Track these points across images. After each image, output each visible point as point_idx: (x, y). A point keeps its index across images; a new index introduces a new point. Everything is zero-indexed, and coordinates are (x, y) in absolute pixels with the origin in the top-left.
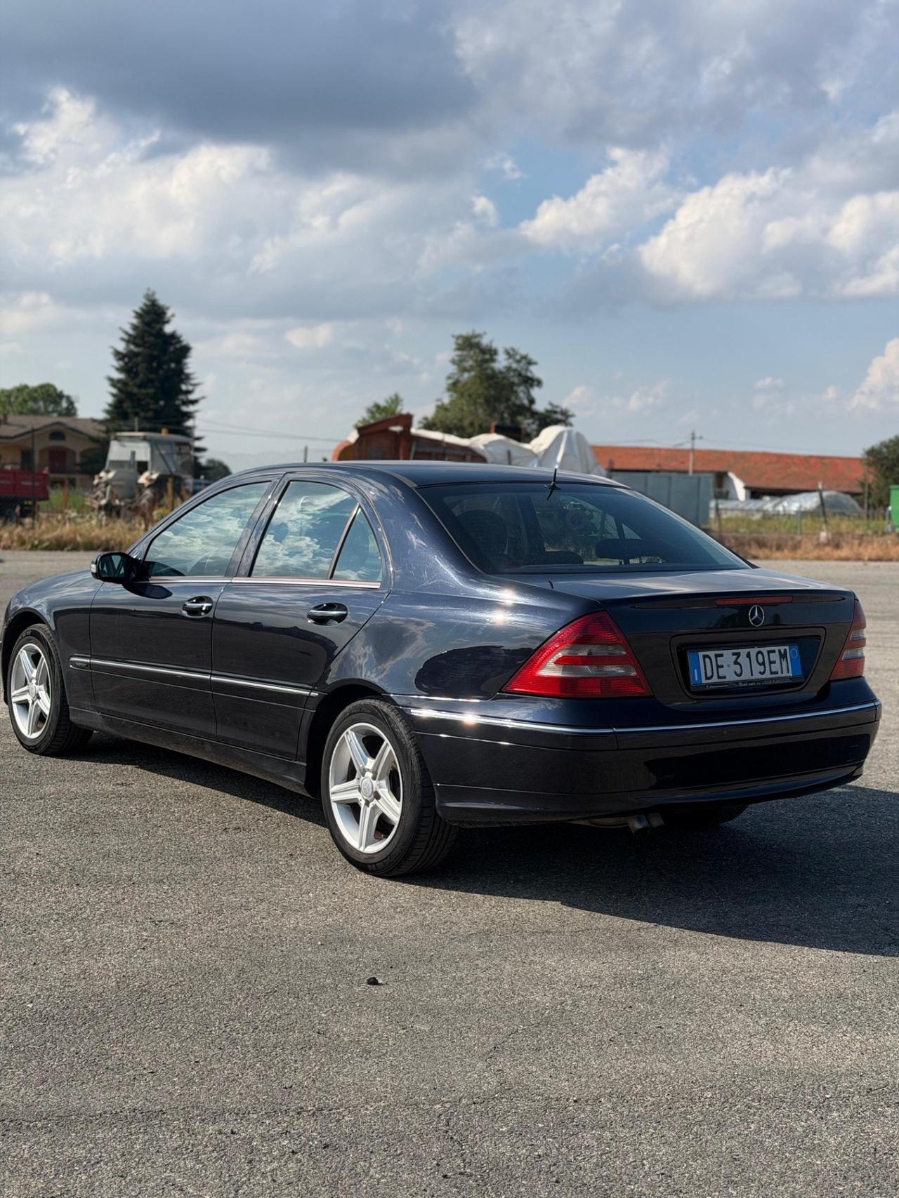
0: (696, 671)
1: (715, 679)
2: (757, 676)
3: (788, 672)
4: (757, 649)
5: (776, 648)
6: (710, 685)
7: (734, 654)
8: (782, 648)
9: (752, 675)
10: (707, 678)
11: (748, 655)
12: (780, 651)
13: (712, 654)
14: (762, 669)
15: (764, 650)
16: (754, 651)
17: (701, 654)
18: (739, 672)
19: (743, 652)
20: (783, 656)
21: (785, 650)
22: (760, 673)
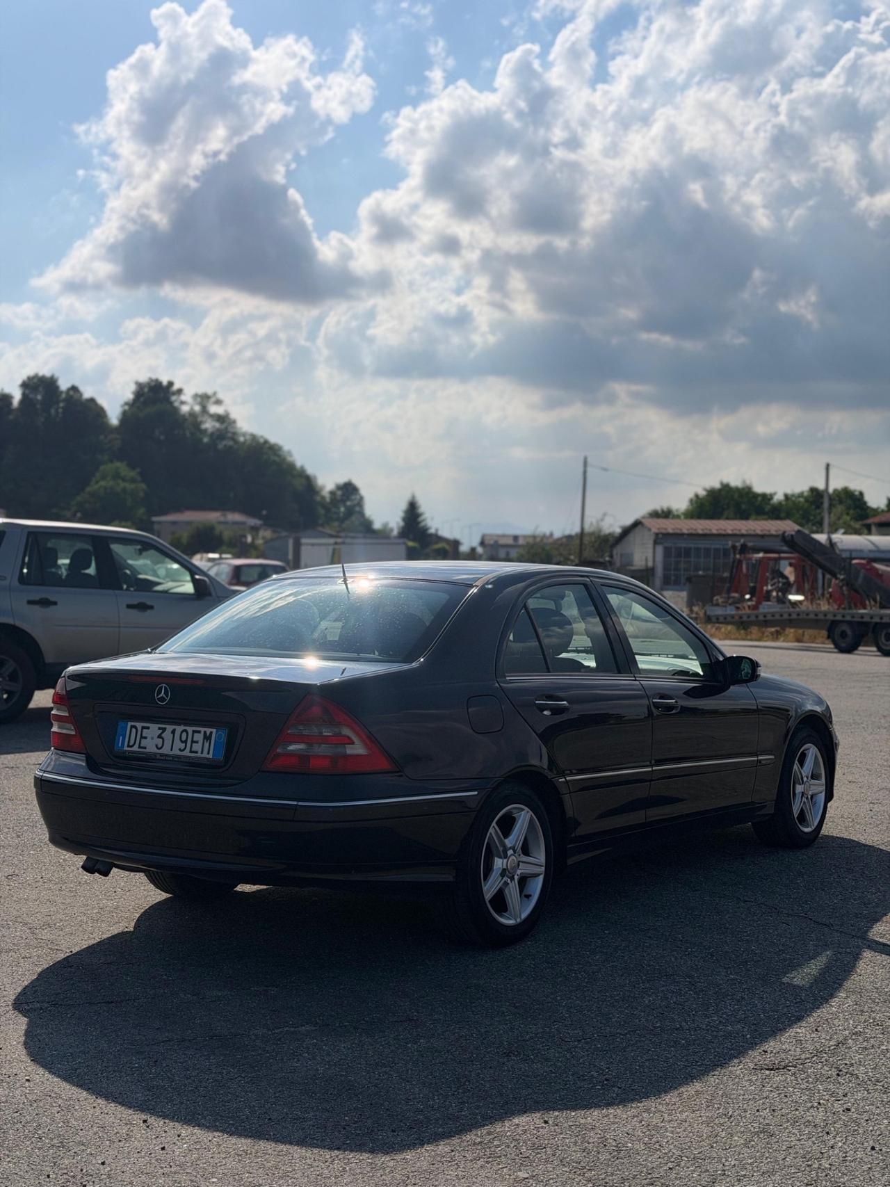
0: (121, 738)
1: (135, 748)
2: (176, 752)
3: (208, 753)
4: (182, 728)
5: (203, 730)
6: (130, 752)
7: (159, 729)
8: (208, 731)
9: (172, 750)
10: (129, 746)
11: (173, 732)
12: (205, 732)
13: (139, 725)
14: (182, 746)
15: (190, 729)
16: (179, 729)
17: (130, 724)
18: (160, 746)
19: (169, 728)
20: (207, 738)
21: (211, 733)
22: (180, 750)
